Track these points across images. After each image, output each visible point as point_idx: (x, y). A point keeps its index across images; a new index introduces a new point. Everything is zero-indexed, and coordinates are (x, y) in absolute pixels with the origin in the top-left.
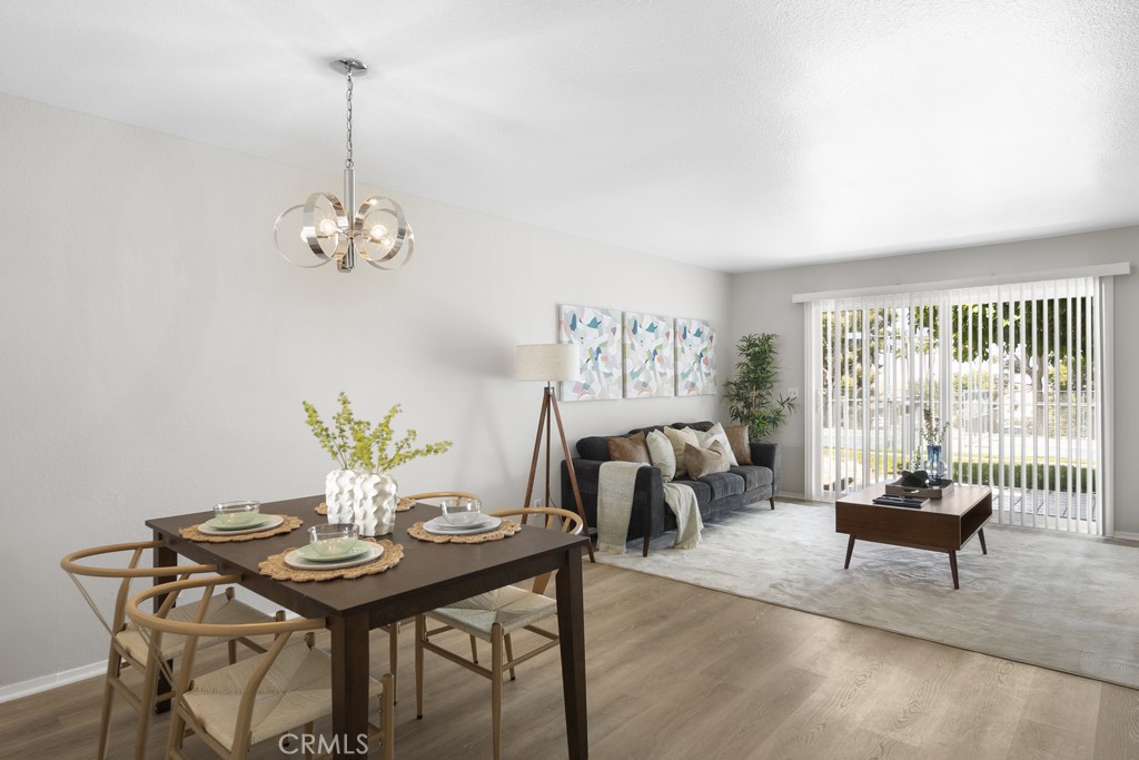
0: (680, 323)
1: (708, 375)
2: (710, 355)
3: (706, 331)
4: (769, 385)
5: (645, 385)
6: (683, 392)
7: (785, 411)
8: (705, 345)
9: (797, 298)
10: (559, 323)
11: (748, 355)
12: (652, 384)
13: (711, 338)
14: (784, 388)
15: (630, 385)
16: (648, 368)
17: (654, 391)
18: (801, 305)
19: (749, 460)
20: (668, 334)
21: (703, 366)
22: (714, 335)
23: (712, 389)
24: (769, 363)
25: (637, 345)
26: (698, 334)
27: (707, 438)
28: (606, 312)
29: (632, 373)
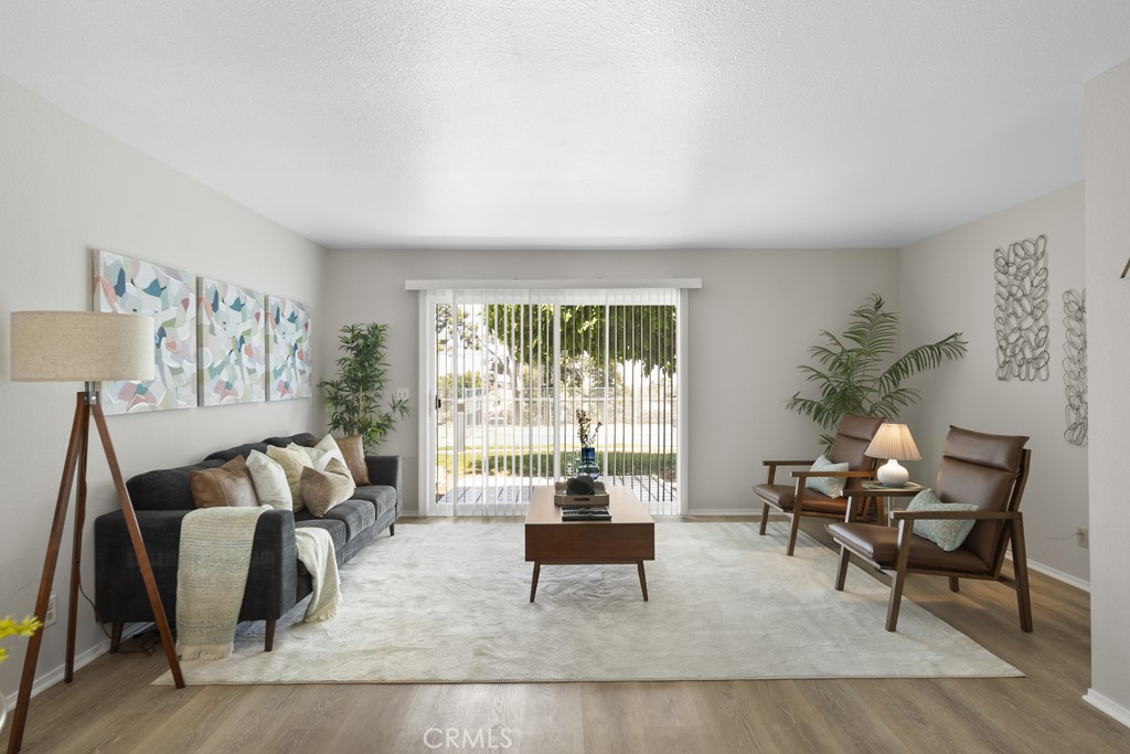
0: (273, 301)
1: (303, 372)
2: (304, 346)
3: (301, 316)
4: (377, 385)
5: (229, 386)
6: (275, 396)
7: (396, 415)
8: (300, 333)
9: (411, 284)
10: (93, 282)
11: (352, 349)
12: (238, 385)
13: (306, 325)
14: (393, 389)
15: (208, 386)
16: (232, 362)
17: (241, 394)
18: (415, 293)
19: (366, 479)
20: (258, 316)
21: (298, 360)
22: (309, 321)
23: (307, 392)
24: (377, 359)
25: (218, 327)
26: (293, 319)
27: (319, 456)
28: (175, 274)
29: (211, 368)
